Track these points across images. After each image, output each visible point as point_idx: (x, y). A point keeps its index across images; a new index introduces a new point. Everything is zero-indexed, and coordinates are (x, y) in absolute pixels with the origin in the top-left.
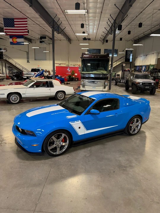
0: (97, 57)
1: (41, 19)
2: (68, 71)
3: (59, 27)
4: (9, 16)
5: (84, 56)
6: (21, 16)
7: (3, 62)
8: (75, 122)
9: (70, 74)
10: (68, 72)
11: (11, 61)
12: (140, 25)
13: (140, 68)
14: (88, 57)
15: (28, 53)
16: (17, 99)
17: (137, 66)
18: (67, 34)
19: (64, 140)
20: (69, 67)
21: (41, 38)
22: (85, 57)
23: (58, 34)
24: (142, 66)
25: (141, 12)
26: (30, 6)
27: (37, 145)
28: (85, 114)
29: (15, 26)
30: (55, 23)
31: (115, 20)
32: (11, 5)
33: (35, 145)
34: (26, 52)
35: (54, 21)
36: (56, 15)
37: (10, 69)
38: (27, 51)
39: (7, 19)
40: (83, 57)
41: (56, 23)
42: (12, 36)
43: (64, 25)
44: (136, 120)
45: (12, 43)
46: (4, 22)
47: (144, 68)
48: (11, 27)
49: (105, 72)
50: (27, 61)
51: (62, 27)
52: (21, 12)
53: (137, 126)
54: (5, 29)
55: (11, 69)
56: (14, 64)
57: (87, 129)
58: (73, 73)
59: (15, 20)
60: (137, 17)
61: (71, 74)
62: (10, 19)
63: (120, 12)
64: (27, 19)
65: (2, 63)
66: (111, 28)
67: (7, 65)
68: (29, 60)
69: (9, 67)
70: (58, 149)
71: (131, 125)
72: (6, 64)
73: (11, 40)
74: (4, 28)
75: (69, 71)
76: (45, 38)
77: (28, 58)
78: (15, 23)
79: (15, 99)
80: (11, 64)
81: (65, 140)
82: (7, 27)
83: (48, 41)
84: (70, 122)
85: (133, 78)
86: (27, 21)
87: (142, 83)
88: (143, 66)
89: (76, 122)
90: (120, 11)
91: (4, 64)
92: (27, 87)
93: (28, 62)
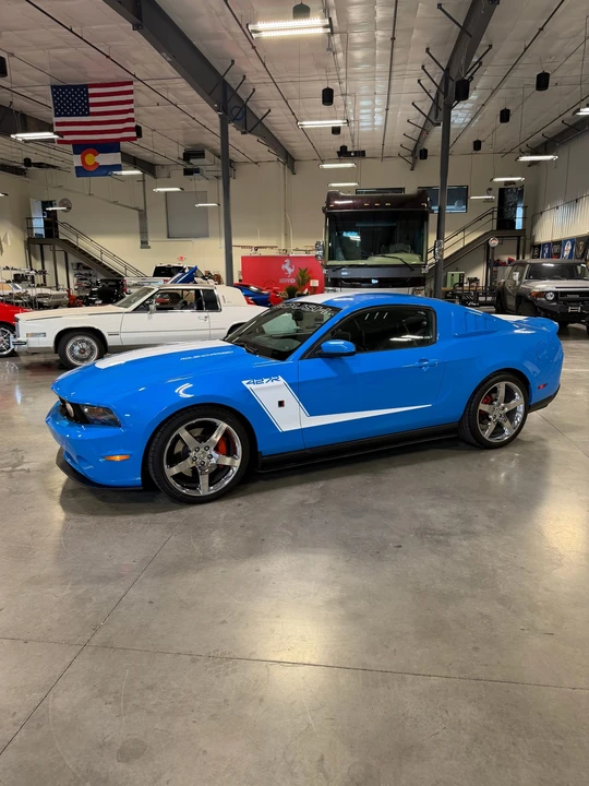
0: (382, 206)
1: (182, 83)
2: (286, 271)
3: (244, 108)
4: (72, 77)
5: (337, 202)
6: (112, 73)
7: (57, 248)
8: (265, 380)
9: (293, 281)
10: (286, 276)
11: (83, 244)
12: (543, 82)
13: (556, 249)
14: (348, 206)
15: (143, 215)
16: (91, 354)
17: (544, 244)
18: (279, 138)
19: (223, 447)
20: (289, 257)
21: (188, 156)
22: (337, 207)
23: (243, 133)
24: (560, 243)
25: (541, 29)
26: (136, 27)
27: (124, 457)
28: (302, 358)
29: (92, 109)
30: (229, 94)
31: (447, 71)
32: (71, 30)
33: (118, 458)
34: (136, 209)
35: (225, 84)
36: (233, 61)
37: (84, 272)
38: (142, 207)
39: (64, 87)
40: (332, 208)
41: (234, 93)
42: (80, 148)
43: (266, 100)
44: (502, 387)
45: (81, 172)
46: (55, 105)
47: (570, 247)
48: (78, 115)
49: (413, 259)
50: (142, 242)
51: (258, 108)
52: (108, 57)
53: (511, 415)
54: (58, 124)
55: (87, 272)
56: (95, 253)
57: (312, 412)
58: (303, 277)
59: (91, 91)
60: (526, 49)
61: (298, 281)
62: (75, 87)
63: (461, 35)
64: (131, 83)
65: (54, 251)
66: (436, 101)
67: (73, 259)
68: (147, 236)
69: (78, 264)
70: (204, 480)
71: (483, 407)
72: (70, 256)
73: (77, 161)
74: (56, 120)
75: (290, 271)
76: (201, 155)
77: (144, 232)
78: (91, 100)
79: (82, 351)
80: (85, 253)
81: (227, 447)
82: (66, 115)
83: (213, 168)
84: (244, 382)
85: (520, 279)
86: (131, 92)
87: (554, 292)
88: (566, 241)
89: (267, 383)
90: (464, 29)
91: (60, 256)
92: (126, 310)
93: (144, 244)
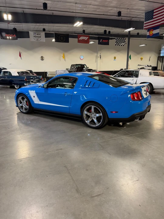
29: (154, 17)
42: (149, 30)
45: (148, 37)
46: (145, 18)
48: (150, 20)
59: (154, 11)
73: (148, 34)
74: (145, 23)
78: (154, 14)
82: (147, 21)
